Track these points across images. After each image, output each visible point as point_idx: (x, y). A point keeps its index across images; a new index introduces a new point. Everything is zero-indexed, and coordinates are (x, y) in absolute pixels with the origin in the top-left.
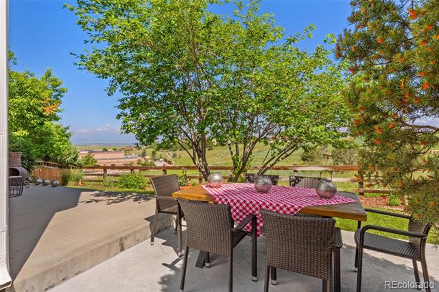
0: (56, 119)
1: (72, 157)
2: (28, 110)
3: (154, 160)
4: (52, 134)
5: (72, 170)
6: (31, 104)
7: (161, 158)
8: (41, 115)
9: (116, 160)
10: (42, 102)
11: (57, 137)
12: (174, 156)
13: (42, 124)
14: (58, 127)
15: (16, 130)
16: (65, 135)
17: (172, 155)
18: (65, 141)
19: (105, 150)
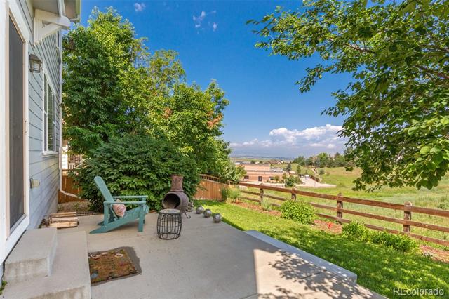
0: (218, 134)
1: (231, 172)
2: (194, 124)
3: (300, 175)
4: (214, 150)
5: (230, 185)
6: (196, 117)
7: (307, 174)
8: (205, 130)
9: (263, 173)
10: (206, 115)
11: (219, 153)
12: (322, 173)
13: (205, 139)
14: (220, 142)
15: (182, 147)
16: (225, 151)
17: (319, 172)
18: (226, 157)
19: (253, 163)
